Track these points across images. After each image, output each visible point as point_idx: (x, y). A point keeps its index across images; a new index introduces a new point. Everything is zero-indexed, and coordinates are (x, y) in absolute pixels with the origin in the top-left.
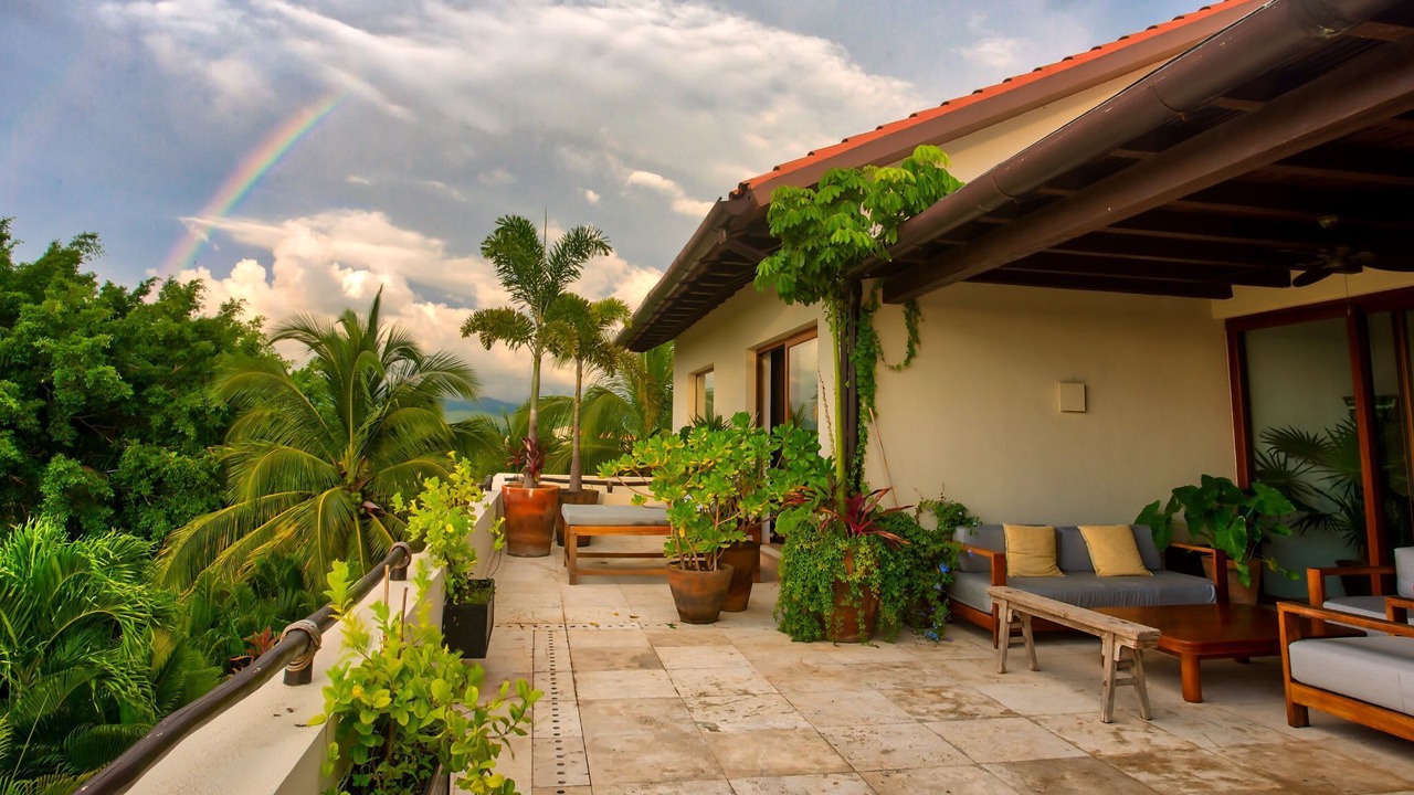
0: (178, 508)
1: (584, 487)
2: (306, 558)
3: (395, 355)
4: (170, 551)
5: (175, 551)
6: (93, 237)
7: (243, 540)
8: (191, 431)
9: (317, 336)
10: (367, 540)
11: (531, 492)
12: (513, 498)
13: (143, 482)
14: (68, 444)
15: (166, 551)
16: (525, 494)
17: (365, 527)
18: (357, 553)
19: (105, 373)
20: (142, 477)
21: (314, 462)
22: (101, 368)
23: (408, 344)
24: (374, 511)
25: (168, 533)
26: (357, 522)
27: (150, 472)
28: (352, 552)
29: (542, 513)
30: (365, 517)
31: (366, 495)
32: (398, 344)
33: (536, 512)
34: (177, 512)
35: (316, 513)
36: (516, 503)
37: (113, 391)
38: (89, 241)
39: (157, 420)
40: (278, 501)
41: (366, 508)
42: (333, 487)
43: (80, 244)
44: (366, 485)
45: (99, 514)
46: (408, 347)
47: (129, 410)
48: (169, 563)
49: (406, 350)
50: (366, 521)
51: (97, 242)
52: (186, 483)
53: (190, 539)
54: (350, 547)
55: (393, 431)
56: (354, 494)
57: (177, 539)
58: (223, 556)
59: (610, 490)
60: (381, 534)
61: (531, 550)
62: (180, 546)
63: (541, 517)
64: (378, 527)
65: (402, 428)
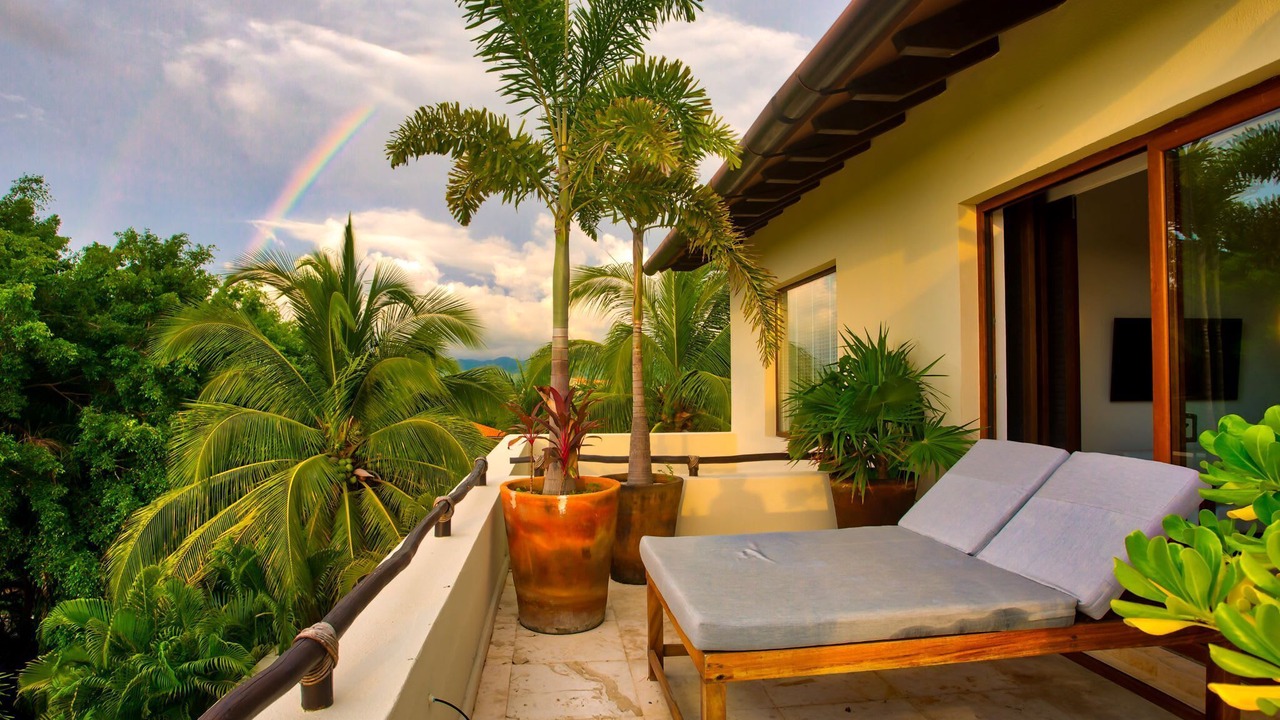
0: (148, 482)
1: (656, 468)
2: (270, 550)
3: (385, 299)
4: (131, 535)
5: (136, 535)
6: (38, 181)
7: (214, 519)
8: (156, 394)
9: (288, 278)
10: (358, 515)
11: (563, 502)
12: (525, 514)
13: (104, 455)
14: (14, 415)
15: (126, 535)
16: (550, 508)
17: (356, 501)
18: (346, 532)
19: (31, 329)
20: (104, 449)
21: (291, 426)
22: (28, 324)
23: (400, 286)
24: (367, 480)
25: (130, 513)
26: (346, 495)
27: (110, 444)
28: (340, 532)
29: (587, 543)
30: (356, 487)
31: (358, 462)
32: (387, 286)
33: (576, 543)
34: (147, 486)
35: (285, 491)
36: (532, 527)
37: (53, 351)
38: (34, 186)
39: (121, 385)
40: (255, 472)
41: (358, 477)
42: (316, 454)
43: (23, 190)
44: (357, 449)
45: (49, 494)
46: (400, 289)
47: (91, 374)
48: (129, 549)
49: (399, 293)
50: (357, 492)
51: (44, 187)
52: (156, 454)
53: (154, 520)
54: (337, 525)
55: (379, 385)
56: (342, 462)
57: (138, 521)
58: (190, 539)
59: (694, 472)
60: (375, 507)
61: (567, 620)
62: (141, 528)
63: (586, 553)
64: (371, 498)
65: (389, 382)
